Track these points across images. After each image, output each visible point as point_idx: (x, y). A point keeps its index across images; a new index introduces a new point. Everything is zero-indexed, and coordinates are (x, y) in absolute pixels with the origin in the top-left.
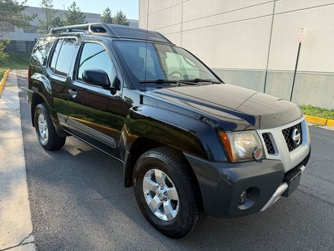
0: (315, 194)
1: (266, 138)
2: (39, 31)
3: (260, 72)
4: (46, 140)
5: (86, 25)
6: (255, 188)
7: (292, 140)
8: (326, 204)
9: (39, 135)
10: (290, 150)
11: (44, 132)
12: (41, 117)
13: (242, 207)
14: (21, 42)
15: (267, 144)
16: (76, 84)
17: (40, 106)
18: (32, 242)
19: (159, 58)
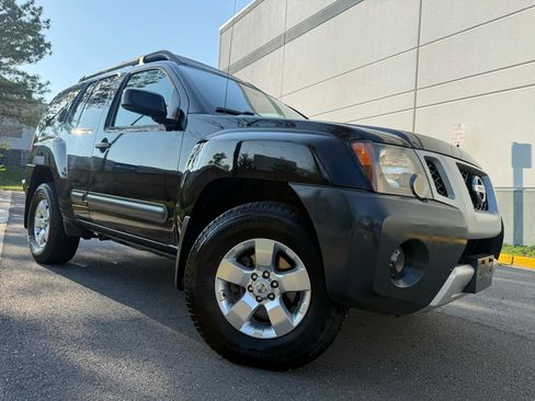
4: (44, 244)
11: (42, 231)
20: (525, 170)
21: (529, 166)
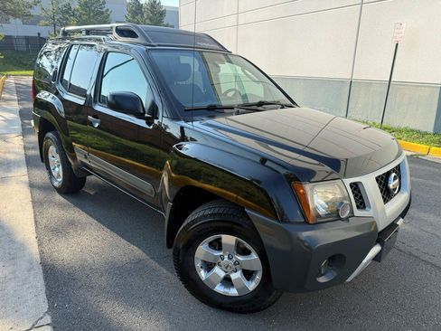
0: (415, 253)
1: (355, 189)
2: (43, 22)
3: (342, 82)
4: (60, 180)
5: (109, 25)
6: (339, 255)
7: (388, 189)
8: (429, 266)
9: (50, 173)
10: (386, 201)
11: (57, 169)
12: (52, 150)
13: (322, 280)
14: (18, 37)
15: (355, 196)
16: (98, 108)
17: (50, 135)
18: (48, 325)
19: (209, 73)
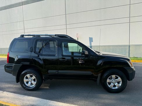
20: (92, 42)
21: (93, 42)
